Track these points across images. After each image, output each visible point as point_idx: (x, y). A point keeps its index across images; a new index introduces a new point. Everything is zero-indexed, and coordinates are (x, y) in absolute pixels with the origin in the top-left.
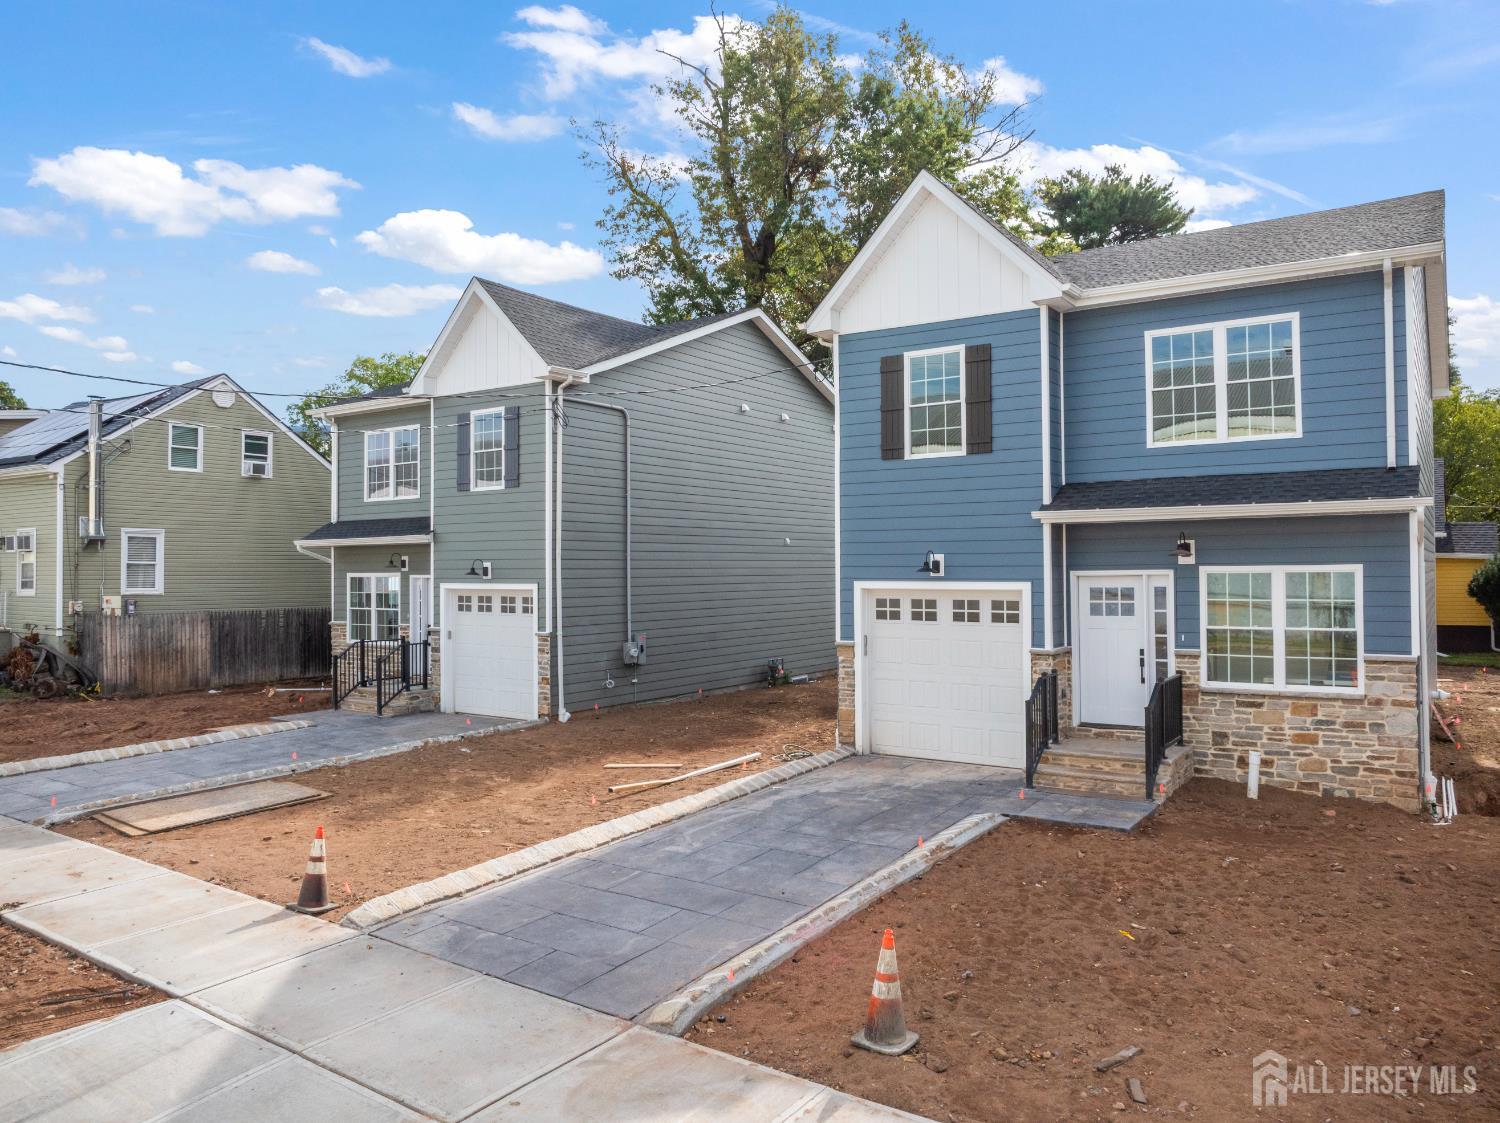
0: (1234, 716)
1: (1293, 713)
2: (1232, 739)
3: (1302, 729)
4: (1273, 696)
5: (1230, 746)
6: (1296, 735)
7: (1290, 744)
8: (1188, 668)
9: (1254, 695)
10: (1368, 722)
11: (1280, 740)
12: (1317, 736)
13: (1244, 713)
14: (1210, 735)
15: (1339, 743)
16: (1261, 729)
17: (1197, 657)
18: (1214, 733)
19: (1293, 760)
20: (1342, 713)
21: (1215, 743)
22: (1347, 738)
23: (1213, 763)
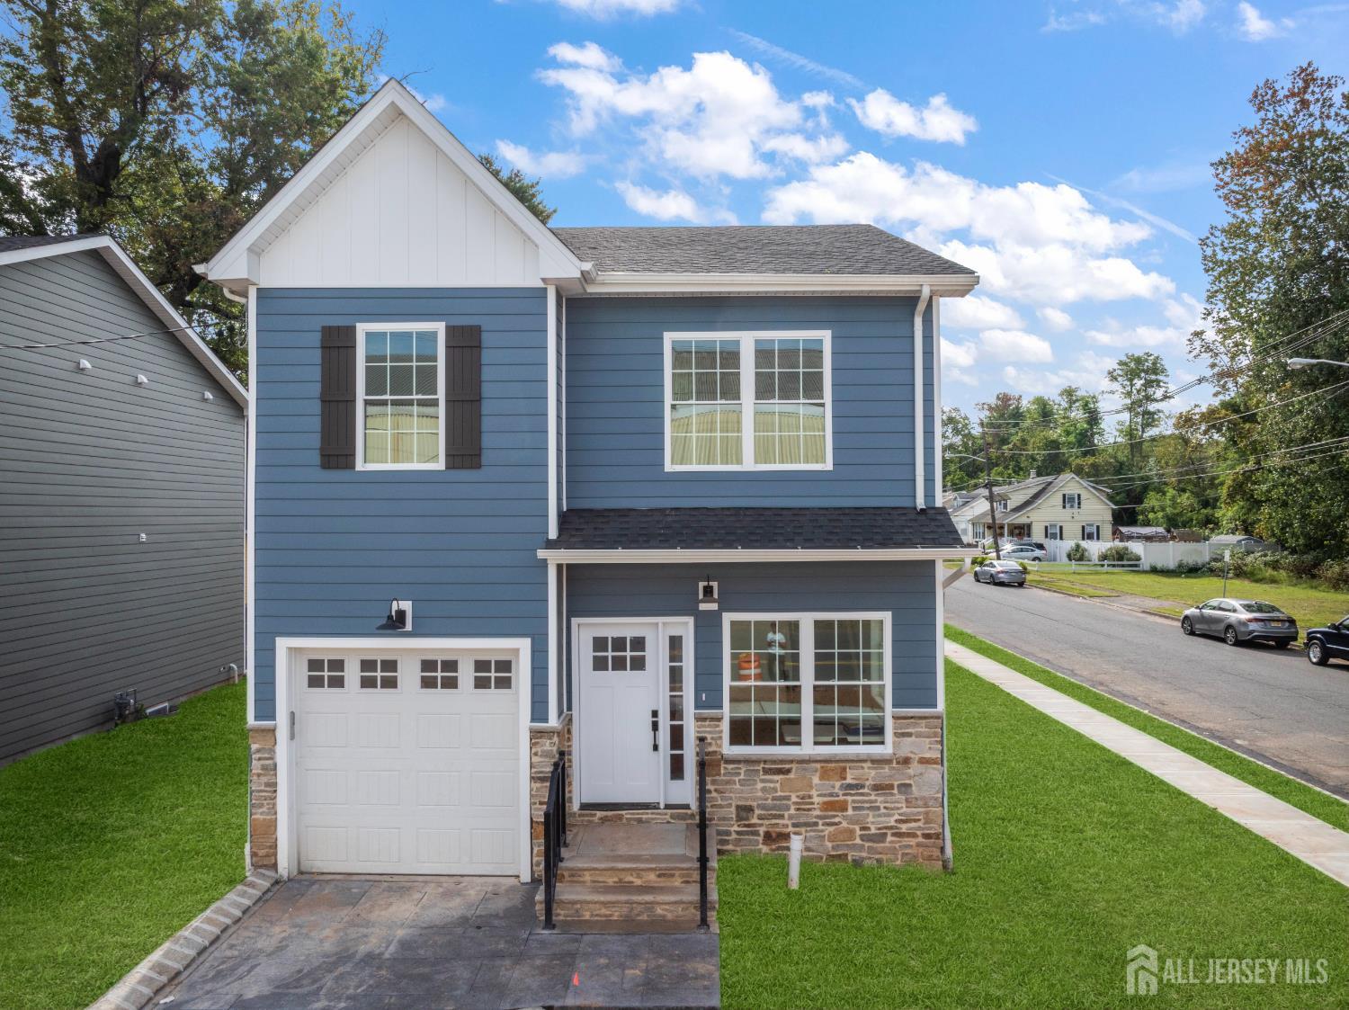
0: (760, 785)
1: (822, 778)
2: (757, 812)
3: (831, 795)
4: (803, 761)
5: (755, 821)
6: (825, 803)
7: (818, 813)
8: (710, 732)
9: (782, 762)
10: (896, 783)
11: (809, 810)
12: (846, 802)
13: (771, 781)
14: (733, 809)
15: (868, 808)
16: (788, 798)
17: (719, 719)
18: (738, 807)
19: (822, 831)
20: (871, 775)
21: (739, 818)
22: (876, 801)
23: (737, 843)
